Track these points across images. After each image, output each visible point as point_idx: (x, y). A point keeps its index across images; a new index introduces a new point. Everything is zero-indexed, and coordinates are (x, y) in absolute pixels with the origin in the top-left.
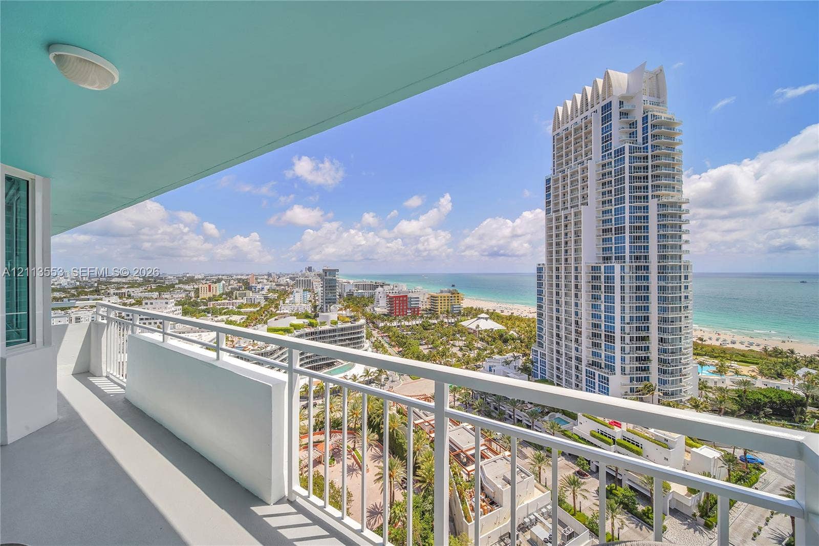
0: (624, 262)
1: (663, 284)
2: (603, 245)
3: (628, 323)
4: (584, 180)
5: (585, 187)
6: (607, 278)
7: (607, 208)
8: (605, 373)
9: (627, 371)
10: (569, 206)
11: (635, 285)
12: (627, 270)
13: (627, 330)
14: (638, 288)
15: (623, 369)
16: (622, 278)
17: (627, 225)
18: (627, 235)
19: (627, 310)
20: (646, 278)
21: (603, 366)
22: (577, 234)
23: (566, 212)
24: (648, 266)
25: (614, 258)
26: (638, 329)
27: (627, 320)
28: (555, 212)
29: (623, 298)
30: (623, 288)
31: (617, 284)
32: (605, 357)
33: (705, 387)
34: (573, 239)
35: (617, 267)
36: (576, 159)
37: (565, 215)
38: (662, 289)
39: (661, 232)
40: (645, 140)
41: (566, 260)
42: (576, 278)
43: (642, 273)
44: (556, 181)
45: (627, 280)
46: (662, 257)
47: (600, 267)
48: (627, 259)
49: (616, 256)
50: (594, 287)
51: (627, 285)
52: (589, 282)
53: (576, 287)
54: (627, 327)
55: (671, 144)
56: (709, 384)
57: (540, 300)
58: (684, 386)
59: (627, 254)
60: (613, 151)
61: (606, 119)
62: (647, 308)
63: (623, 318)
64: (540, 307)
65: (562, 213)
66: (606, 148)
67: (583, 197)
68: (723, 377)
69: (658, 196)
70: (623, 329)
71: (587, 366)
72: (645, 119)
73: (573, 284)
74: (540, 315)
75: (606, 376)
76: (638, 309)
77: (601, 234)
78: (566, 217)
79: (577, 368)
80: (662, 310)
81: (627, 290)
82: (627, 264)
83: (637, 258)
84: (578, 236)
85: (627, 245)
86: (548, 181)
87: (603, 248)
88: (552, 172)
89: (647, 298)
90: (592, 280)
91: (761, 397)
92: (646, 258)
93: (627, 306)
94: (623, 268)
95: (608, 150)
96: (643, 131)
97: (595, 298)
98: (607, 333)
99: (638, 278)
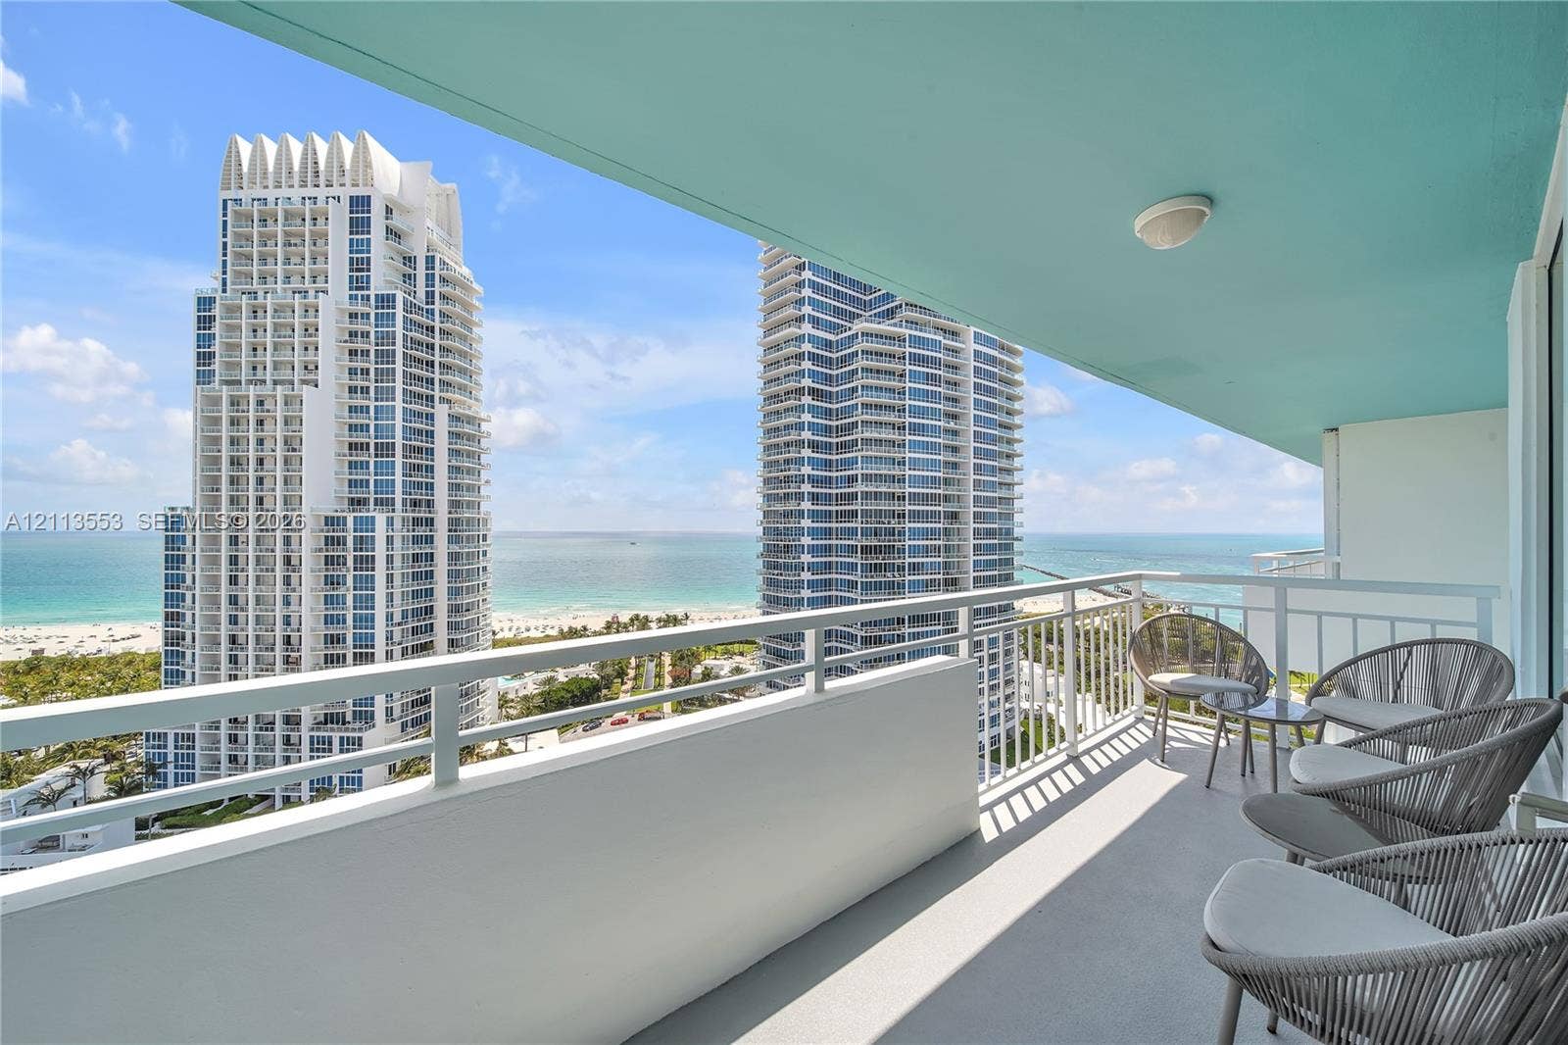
0: (393, 511)
1: (455, 548)
2: (350, 474)
3: (399, 624)
4: (311, 330)
5: (311, 348)
6: (360, 542)
7: (359, 402)
8: (354, 730)
9: (397, 713)
10: (268, 378)
11: (411, 552)
12: (398, 524)
13: (397, 637)
14: (416, 558)
15: (389, 711)
16: (390, 540)
17: (399, 441)
18: (399, 460)
19: (397, 600)
20: (430, 540)
21: (349, 718)
22: (292, 444)
23: (262, 391)
24: (432, 519)
25: (372, 501)
26: (415, 631)
27: (397, 618)
28: (228, 383)
29: (390, 578)
30: (390, 559)
31: (380, 552)
33: (507, 702)
34: (279, 454)
35: (381, 519)
36: (287, 279)
37: (258, 396)
38: (454, 557)
39: (454, 463)
40: (430, 296)
41: (260, 501)
42: (287, 541)
43: (421, 531)
44: (232, 310)
45: (398, 543)
46: (455, 505)
47: (345, 518)
48: (398, 505)
49: (376, 499)
50: (329, 561)
51: (397, 553)
52: (320, 550)
53: (288, 561)
54: (397, 631)
55: (466, 319)
56: (511, 696)
57: (173, 599)
58: (482, 710)
59: (398, 496)
60: (372, 293)
61: (359, 225)
62: (430, 593)
63: (390, 617)
64: (173, 618)
65: (252, 392)
66: (359, 282)
67: (306, 368)
68: (525, 680)
69: (449, 401)
70: (389, 637)
71: (312, 729)
72: (430, 261)
73: (279, 553)
74: (173, 640)
75: (356, 735)
76: (416, 595)
77: (347, 451)
78: (261, 403)
79: (287, 741)
80: (454, 592)
81: (397, 562)
82: (398, 514)
83: (415, 504)
84: (294, 450)
85: (399, 478)
86: (205, 303)
87: (350, 480)
88: (218, 285)
89: (430, 575)
90: (326, 545)
91: (564, 693)
92: (430, 504)
93: (397, 592)
94: (390, 522)
95: (362, 288)
96: (427, 280)
97: (332, 582)
98: (358, 650)
99: (416, 540)
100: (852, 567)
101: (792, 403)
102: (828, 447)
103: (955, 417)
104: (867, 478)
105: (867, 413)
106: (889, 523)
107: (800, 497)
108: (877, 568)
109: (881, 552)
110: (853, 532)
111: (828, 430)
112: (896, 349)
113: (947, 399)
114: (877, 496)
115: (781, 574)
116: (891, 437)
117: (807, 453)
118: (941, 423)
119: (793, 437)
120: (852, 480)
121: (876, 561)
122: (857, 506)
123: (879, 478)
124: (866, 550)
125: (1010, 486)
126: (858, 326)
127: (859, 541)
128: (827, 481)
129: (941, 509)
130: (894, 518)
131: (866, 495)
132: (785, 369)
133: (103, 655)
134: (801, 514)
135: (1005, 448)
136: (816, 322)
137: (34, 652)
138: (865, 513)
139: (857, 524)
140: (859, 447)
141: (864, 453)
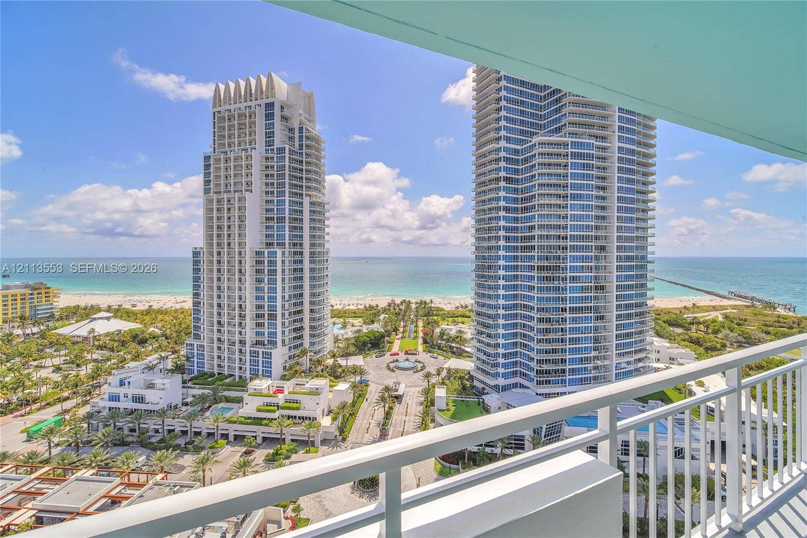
0: (285, 248)
1: (313, 266)
2: (266, 231)
3: (288, 301)
4: (249, 166)
5: (249, 175)
6: (270, 262)
7: (270, 198)
8: (268, 348)
9: (287, 342)
10: (232, 190)
11: (293, 267)
12: (287, 254)
13: (287, 306)
14: (295, 270)
15: (283, 341)
16: (283, 262)
17: (287, 215)
18: (287, 224)
19: (287, 290)
20: (301, 262)
21: (266, 343)
22: (242, 219)
23: (229, 195)
24: (302, 252)
25: (275, 244)
26: (295, 304)
27: (287, 298)
28: (216, 193)
29: (283, 280)
30: (283, 271)
31: (279, 267)
32: (268, 334)
33: (338, 340)
34: (236, 223)
35: (279, 252)
36: (239, 145)
37: (228, 198)
38: (312, 270)
39: (312, 225)
40: (301, 146)
41: (229, 244)
42: (240, 262)
43: (298, 258)
44: (218, 161)
45: (287, 263)
46: (312, 245)
47: (264, 252)
48: (287, 245)
49: (277, 243)
50: (258, 271)
51: (287, 268)
52: (254, 266)
53: (240, 271)
54: (287, 304)
55: (318, 156)
56: (340, 337)
57: (196, 287)
58: (325, 343)
59: (287, 241)
60: (275, 147)
61: (269, 116)
62: (301, 287)
63: (283, 297)
64: (196, 295)
65: (225, 196)
66: (269, 143)
67: (247, 184)
68: (347, 330)
69: (310, 196)
70: (283, 306)
71: (251, 347)
72: (301, 129)
73: (237, 268)
74: (196, 304)
75: (269, 351)
76: (295, 287)
77: (265, 221)
78: (229, 201)
79: (240, 351)
80: (312, 287)
81: (287, 272)
82: (287, 250)
83: (294, 245)
84: (243, 221)
85: (287, 233)
86: (207, 158)
87: (266, 235)
88: (212, 150)
89: (301, 278)
90: (256, 264)
91: (365, 338)
92: (301, 245)
93: (287, 286)
94: (283, 253)
95: (271, 146)
96: (300, 139)
97: (259, 281)
98: (270, 312)
99: (295, 262)
100: (532, 278)
101: (493, 186)
102: (516, 210)
103: (603, 188)
104: (541, 227)
105: (541, 189)
106: (556, 252)
107: (498, 238)
108: (548, 279)
109: (550, 270)
110: (532, 258)
111: (516, 200)
112: (562, 150)
113: (598, 178)
114: (548, 237)
115: (486, 281)
116: (558, 202)
117: (502, 214)
118: (594, 193)
119: (494, 205)
120: (531, 228)
121: (547, 275)
122: (535, 243)
123: (549, 227)
124: (541, 268)
125: (645, 229)
126: (536, 140)
127: (536, 263)
128: (516, 229)
129: (593, 244)
130: (559, 249)
131: (541, 237)
132: (489, 168)
133: (173, 309)
134: (498, 248)
135: (641, 206)
136: (508, 140)
137: (149, 306)
138: (540, 247)
139: (535, 253)
140: (536, 209)
141: (540, 212)
